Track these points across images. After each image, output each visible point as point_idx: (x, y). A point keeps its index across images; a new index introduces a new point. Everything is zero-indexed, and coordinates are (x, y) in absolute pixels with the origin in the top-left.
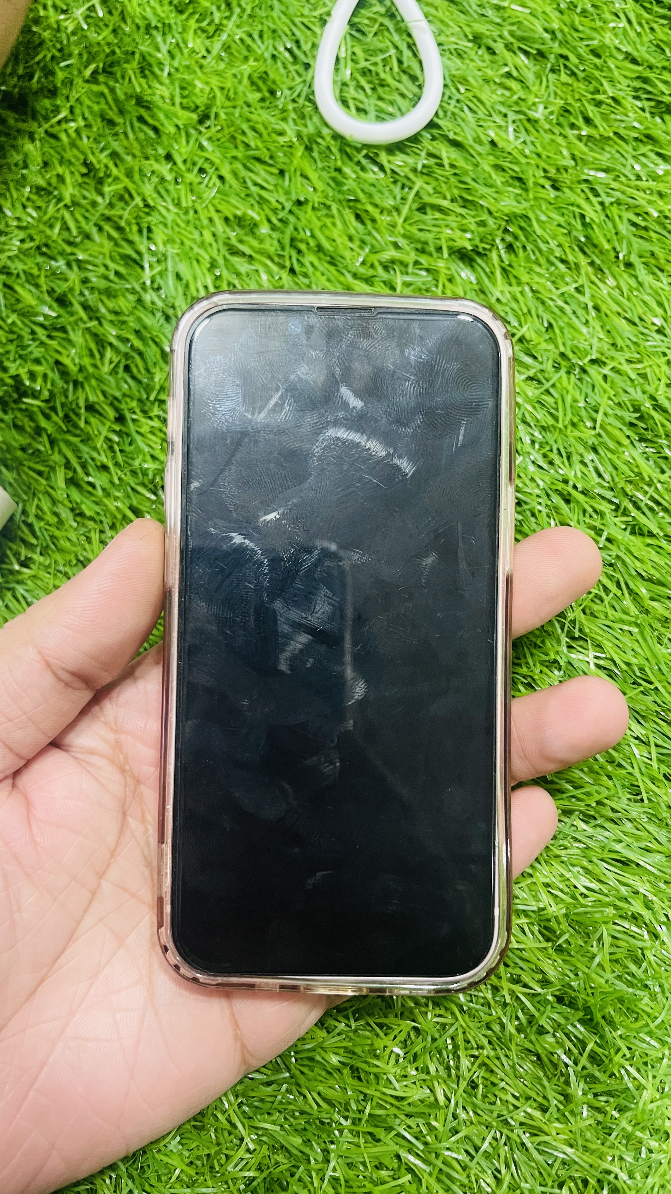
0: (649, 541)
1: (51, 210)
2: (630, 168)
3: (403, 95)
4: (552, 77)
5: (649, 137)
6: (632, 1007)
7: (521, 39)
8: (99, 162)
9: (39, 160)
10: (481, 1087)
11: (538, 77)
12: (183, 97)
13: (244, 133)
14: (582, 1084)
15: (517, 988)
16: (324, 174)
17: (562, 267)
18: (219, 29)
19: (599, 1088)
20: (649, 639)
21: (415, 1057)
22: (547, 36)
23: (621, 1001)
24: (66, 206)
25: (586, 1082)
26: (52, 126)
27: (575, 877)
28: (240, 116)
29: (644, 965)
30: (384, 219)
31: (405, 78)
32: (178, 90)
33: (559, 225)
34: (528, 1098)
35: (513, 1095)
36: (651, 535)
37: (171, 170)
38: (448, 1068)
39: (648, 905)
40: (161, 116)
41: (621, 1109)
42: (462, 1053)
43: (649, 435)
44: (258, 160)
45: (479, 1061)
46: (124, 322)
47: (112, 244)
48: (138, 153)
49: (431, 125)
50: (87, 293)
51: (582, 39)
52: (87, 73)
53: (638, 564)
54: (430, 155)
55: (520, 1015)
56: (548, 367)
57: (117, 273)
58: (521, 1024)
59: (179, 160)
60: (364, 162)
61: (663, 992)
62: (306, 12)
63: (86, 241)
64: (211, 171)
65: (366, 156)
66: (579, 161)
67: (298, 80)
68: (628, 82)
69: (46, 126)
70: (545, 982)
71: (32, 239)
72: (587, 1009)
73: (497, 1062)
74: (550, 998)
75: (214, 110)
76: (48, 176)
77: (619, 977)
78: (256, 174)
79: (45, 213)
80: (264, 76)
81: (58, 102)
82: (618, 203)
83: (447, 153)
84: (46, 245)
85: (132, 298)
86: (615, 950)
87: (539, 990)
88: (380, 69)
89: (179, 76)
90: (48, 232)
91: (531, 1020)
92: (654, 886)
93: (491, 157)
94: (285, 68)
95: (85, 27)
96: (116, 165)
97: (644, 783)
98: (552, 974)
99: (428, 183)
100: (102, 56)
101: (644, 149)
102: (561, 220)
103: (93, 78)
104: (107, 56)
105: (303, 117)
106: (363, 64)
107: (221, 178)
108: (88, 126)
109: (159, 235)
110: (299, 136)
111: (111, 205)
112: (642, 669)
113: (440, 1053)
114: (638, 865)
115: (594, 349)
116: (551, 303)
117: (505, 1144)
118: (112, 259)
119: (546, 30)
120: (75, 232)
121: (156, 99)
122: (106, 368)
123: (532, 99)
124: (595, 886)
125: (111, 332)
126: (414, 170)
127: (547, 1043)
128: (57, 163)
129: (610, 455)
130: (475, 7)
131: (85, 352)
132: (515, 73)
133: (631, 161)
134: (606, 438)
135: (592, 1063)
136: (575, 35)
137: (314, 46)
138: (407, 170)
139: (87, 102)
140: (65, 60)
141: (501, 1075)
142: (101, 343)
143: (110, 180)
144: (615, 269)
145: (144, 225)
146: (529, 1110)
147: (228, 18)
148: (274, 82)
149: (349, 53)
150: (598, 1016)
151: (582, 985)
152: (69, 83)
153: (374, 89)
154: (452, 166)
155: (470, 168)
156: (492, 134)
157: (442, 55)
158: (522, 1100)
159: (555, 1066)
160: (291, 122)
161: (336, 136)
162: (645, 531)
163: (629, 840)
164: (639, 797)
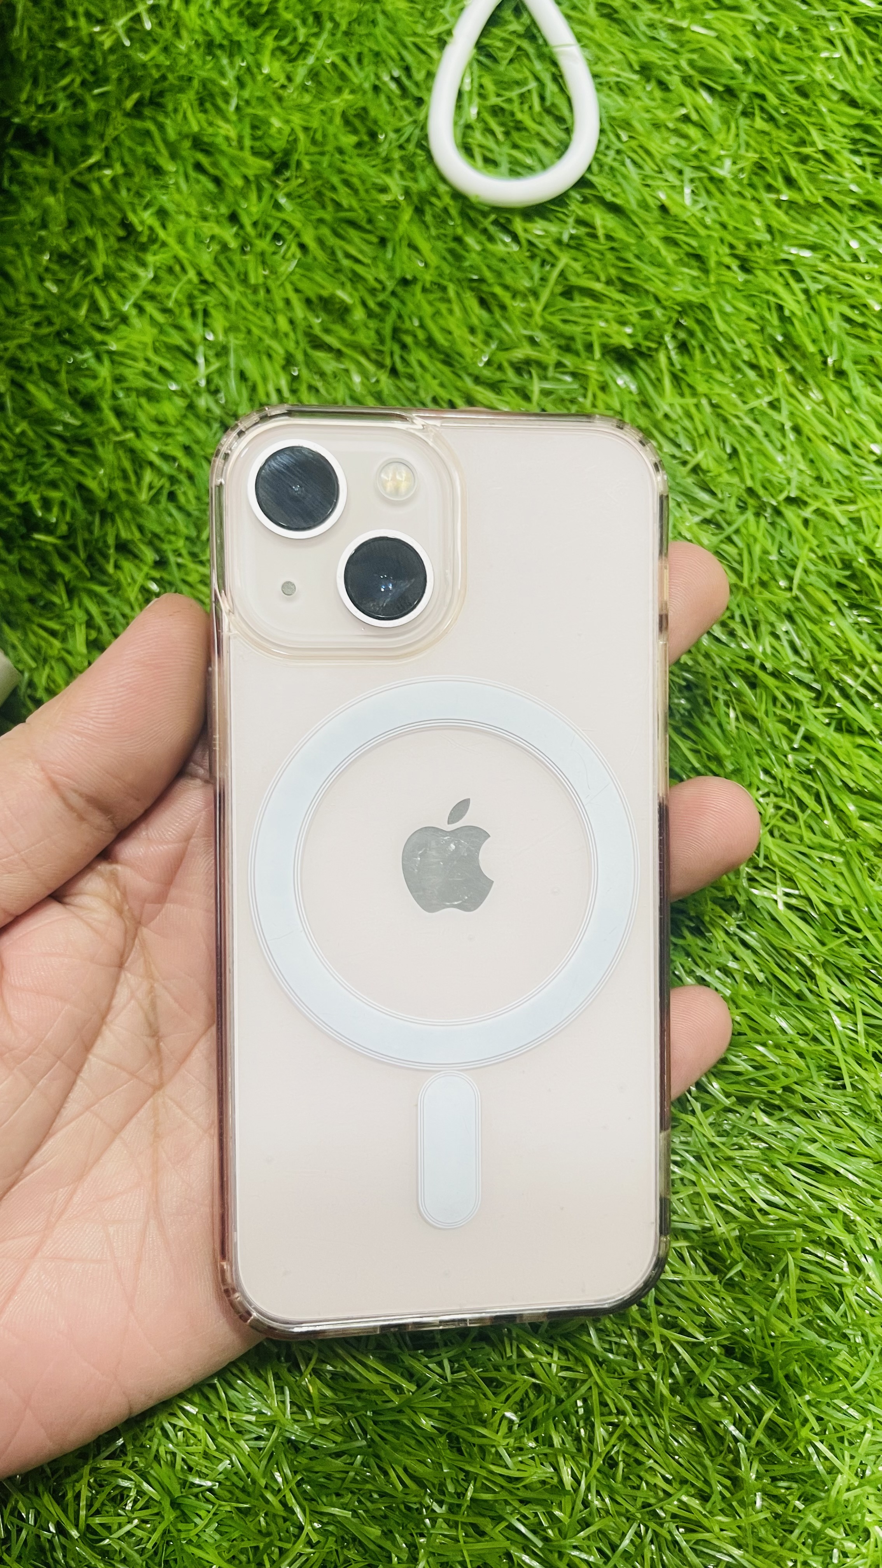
0: (860, 741)
1: (77, 284)
2: (843, 244)
3: (545, 143)
4: (744, 122)
5: (870, 204)
6: (826, 1364)
7: (704, 71)
8: (142, 223)
9: (63, 217)
10: (621, 1465)
11: (725, 121)
12: (254, 138)
13: (334, 188)
14: (756, 1465)
15: (672, 1335)
16: (440, 244)
17: (752, 374)
18: (304, 49)
19: (779, 1470)
20: (857, 871)
21: (535, 1423)
22: (738, 68)
23: (810, 1354)
24: (97, 280)
25: (761, 1462)
26: (80, 173)
27: (753, 1187)
28: (330, 165)
29: (843, 1307)
30: (517, 306)
31: (548, 120)
32: (247, 132)
33: (749, 319)
34: (684, 1482)
35: (663, 1477)
36: (863, 733)
37: (237, 235)
38: (578, 1439)
39: (849, 1226)
40: (225, 163)
41: (807, 1499)
42: (597, 1420)
43: (863, 600)
44: (353, 224)
45: (619, 1432)
46: (169, 435)
47: (155, 331)
48: (194, 213)
49: (583, 183)
50: (121, 394)
51: (784, 73)
52: (129, 104)
53: (844, 771)
54: (580, 222)
55: (676, 1370)
56: (731, 506)
57: (162, 370)
58: (676, 1383)
59: (246, 221)
60: (492, 229)
61: (867, 1343)
62: (420, 29)
63: (123, 327)
64: (290, 237)
65: (496, 223)
66: (778, 236)
67: (408, 119)
68: (845, 131)
69: (73, 173)
70: (709, 1328)
71: (51, 323)
72: (765, 1366)
73: (643, 1433)
74: (715, 1349)
75: (296, 157)
76: (74, 240)
77: (809, 1324)
78: (349, 241)
79: (69, 288)
80: (363, 114)
81: (90, 141)
82: (828, 290)
83: (601, 220)
84: (70, 331)
85: (181, 402)
86: (805, 1286)
87: (702, 1339)
88: (516, 107)
89: (249, 110)
90: (72, 313)
91: (690, 1378)
92: (859, 1202)
93: (661, 228)
94: (390, 102)
95: (127, 43)
96: (164, 227)
97: (847, 1064)
98: (718, 1316)
99: (575, 260)
100: (149, 81)
101: (864, 220)
102: (752, 312)
103: (137, 112)
104: (156, 82)
105: (411, 167)
106: (493, 100)
107: (303, 247)
108: (128, 174)
109: (219, 320)
110: (407, 193)
111: (156, 279)
112: (847, 912)
113: (567, 1418)
114: (837, 1173)
115: (794, 484)
116: (736, 422)
117: (652, 1542)
118: (156, 350)
119: (737, 60)
120: (107, 314)
121: (219, 140)
122: (144, 496)
123: (716, 151)
124: (778, 1199)
125: (151, 448)
126: (559, 242)
127: (711, 1408)
128: (85, 221)
129: (810, 625)
130: (643, 28)
131: (117, 473)
132: (694, 116)
133: (846, 235)
134: (806, 604)
135: (770, 1437)
136: (776, 67)
137: (430, 75)
138: (548, 241)
139: (128, 143)
140: (100, 86)
141: (648, 1449)
142: (139, 461)
143: (155, 247)
144: (822, 378)
145: (199, 307)
146: (685, 1498)
147: (316, 35)
148: (375, 122)
149: (476, 85)
150: (780, 1375)
151: (759, 1334)
152: (104, 116)
153: (507, 134)
154: (609, 238)
155: (632, 241)
156: (662, 196)
157: (598, 90)
158: (676, 1485)
159: (721, 1439)
160: (396, 175)
161: (458, 195)
162: (856, 728)
163: (825, 1139)
164: (839, 1083)
